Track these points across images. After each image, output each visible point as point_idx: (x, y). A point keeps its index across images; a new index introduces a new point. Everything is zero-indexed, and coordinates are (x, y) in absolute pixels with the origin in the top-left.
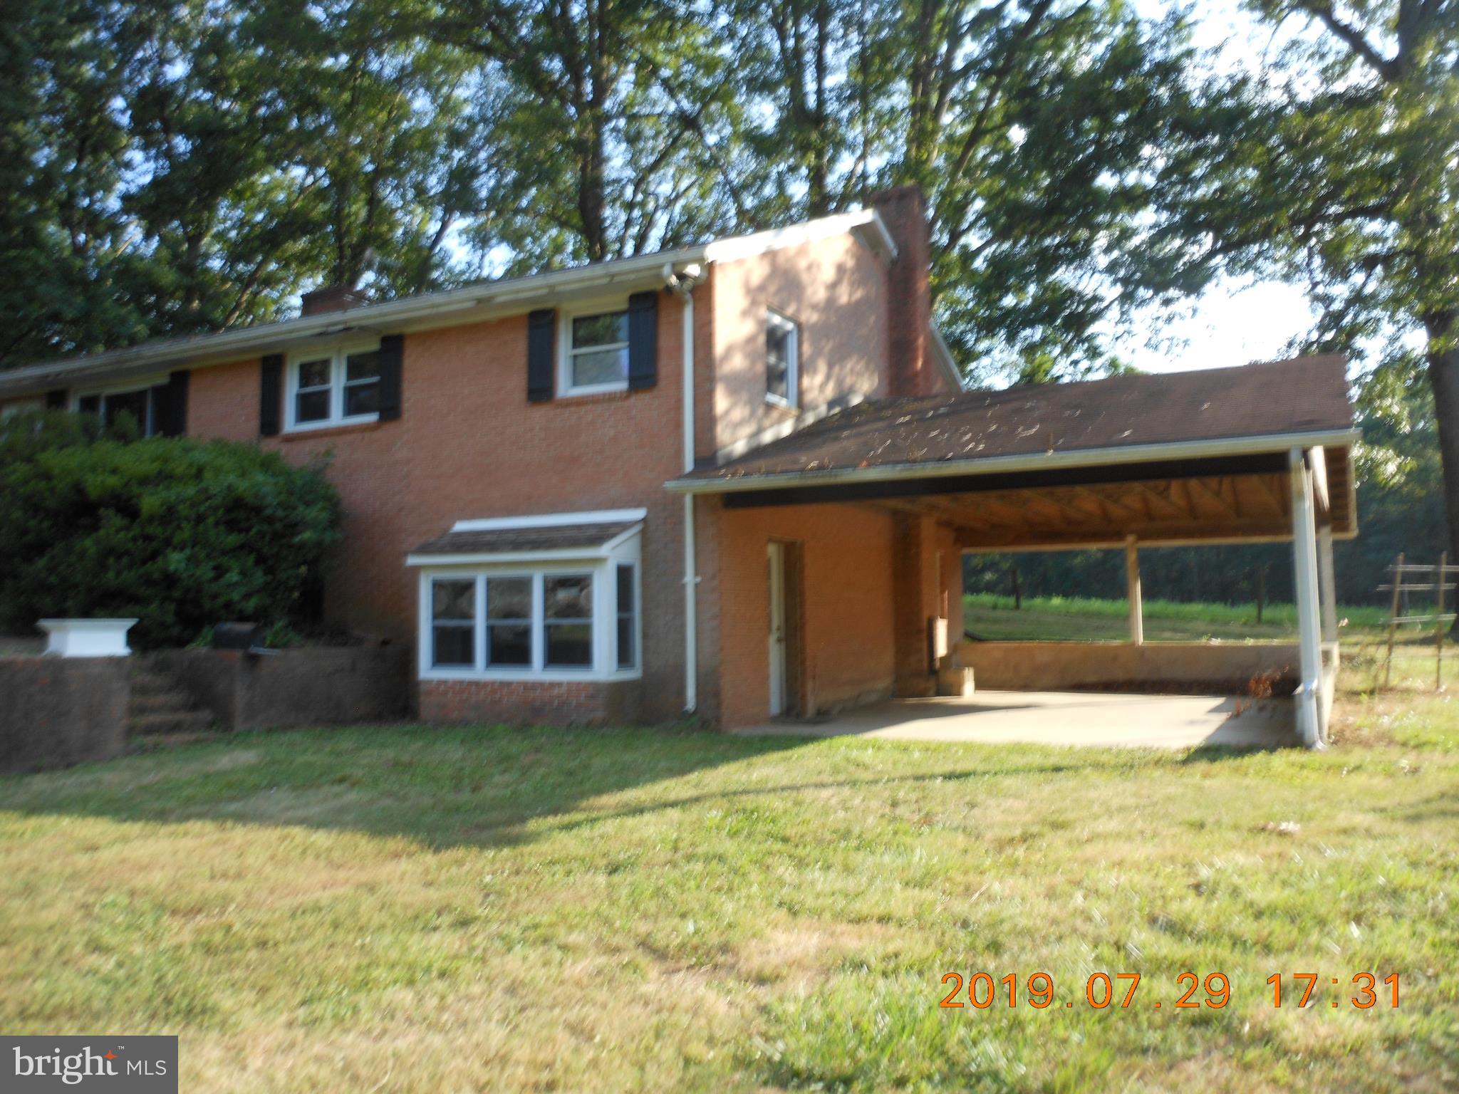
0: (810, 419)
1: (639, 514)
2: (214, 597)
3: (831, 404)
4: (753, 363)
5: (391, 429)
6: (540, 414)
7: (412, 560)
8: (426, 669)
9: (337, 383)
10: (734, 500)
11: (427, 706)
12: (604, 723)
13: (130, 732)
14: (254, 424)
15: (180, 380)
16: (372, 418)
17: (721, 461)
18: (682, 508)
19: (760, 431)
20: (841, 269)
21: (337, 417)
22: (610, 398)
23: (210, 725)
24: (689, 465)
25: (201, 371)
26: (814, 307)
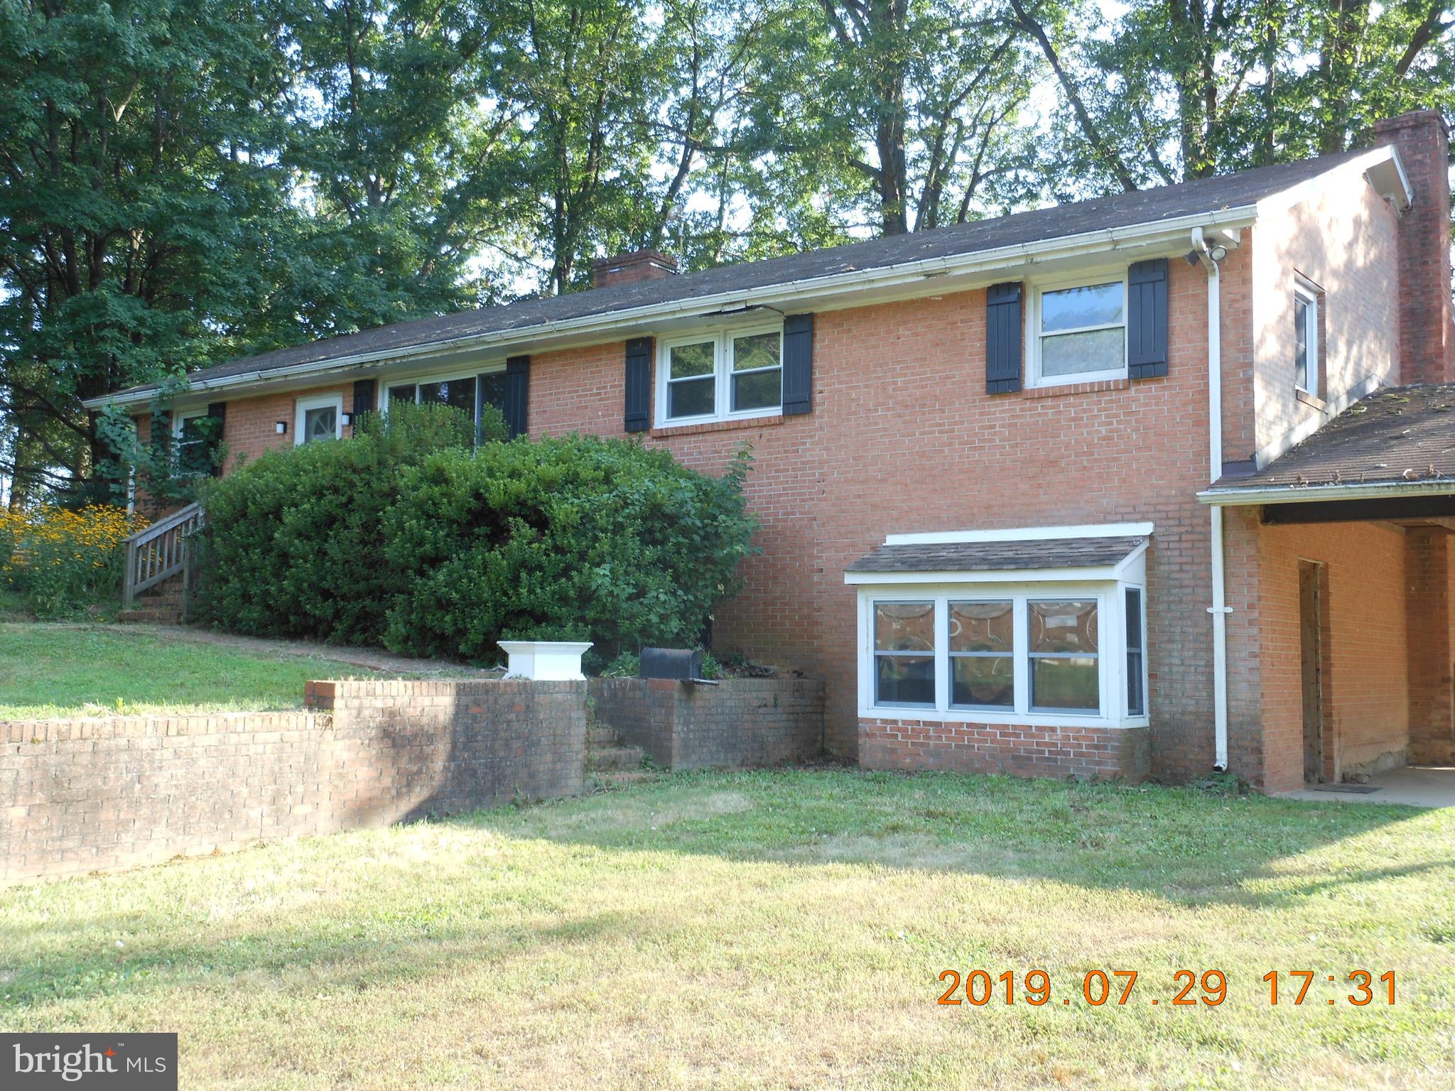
0: (1334, 412)
1: (1146, 528)
2: (632, 618)
3: (1350, 394)
4: (1284, 347)
5: (800, 424)
6: (1004, 408)
7: (850, 579)
8: (867, 706)
9: (723, 370)
10: (1274, 514)
11: (868, 750)
12: (1116, 779)
13: (588, 766)
14: (619, 418)
15: (520, 365)
16: (776, 411)
17: (1259, 466)
18: (1208, 522)
19: (1291, 429)
20: (1357, 222)
21: (723, 410)
22: (1102, 389)
23: (643, 765)
24: (1216, 472)
25: (545, 357)
26: (1335, 273)
